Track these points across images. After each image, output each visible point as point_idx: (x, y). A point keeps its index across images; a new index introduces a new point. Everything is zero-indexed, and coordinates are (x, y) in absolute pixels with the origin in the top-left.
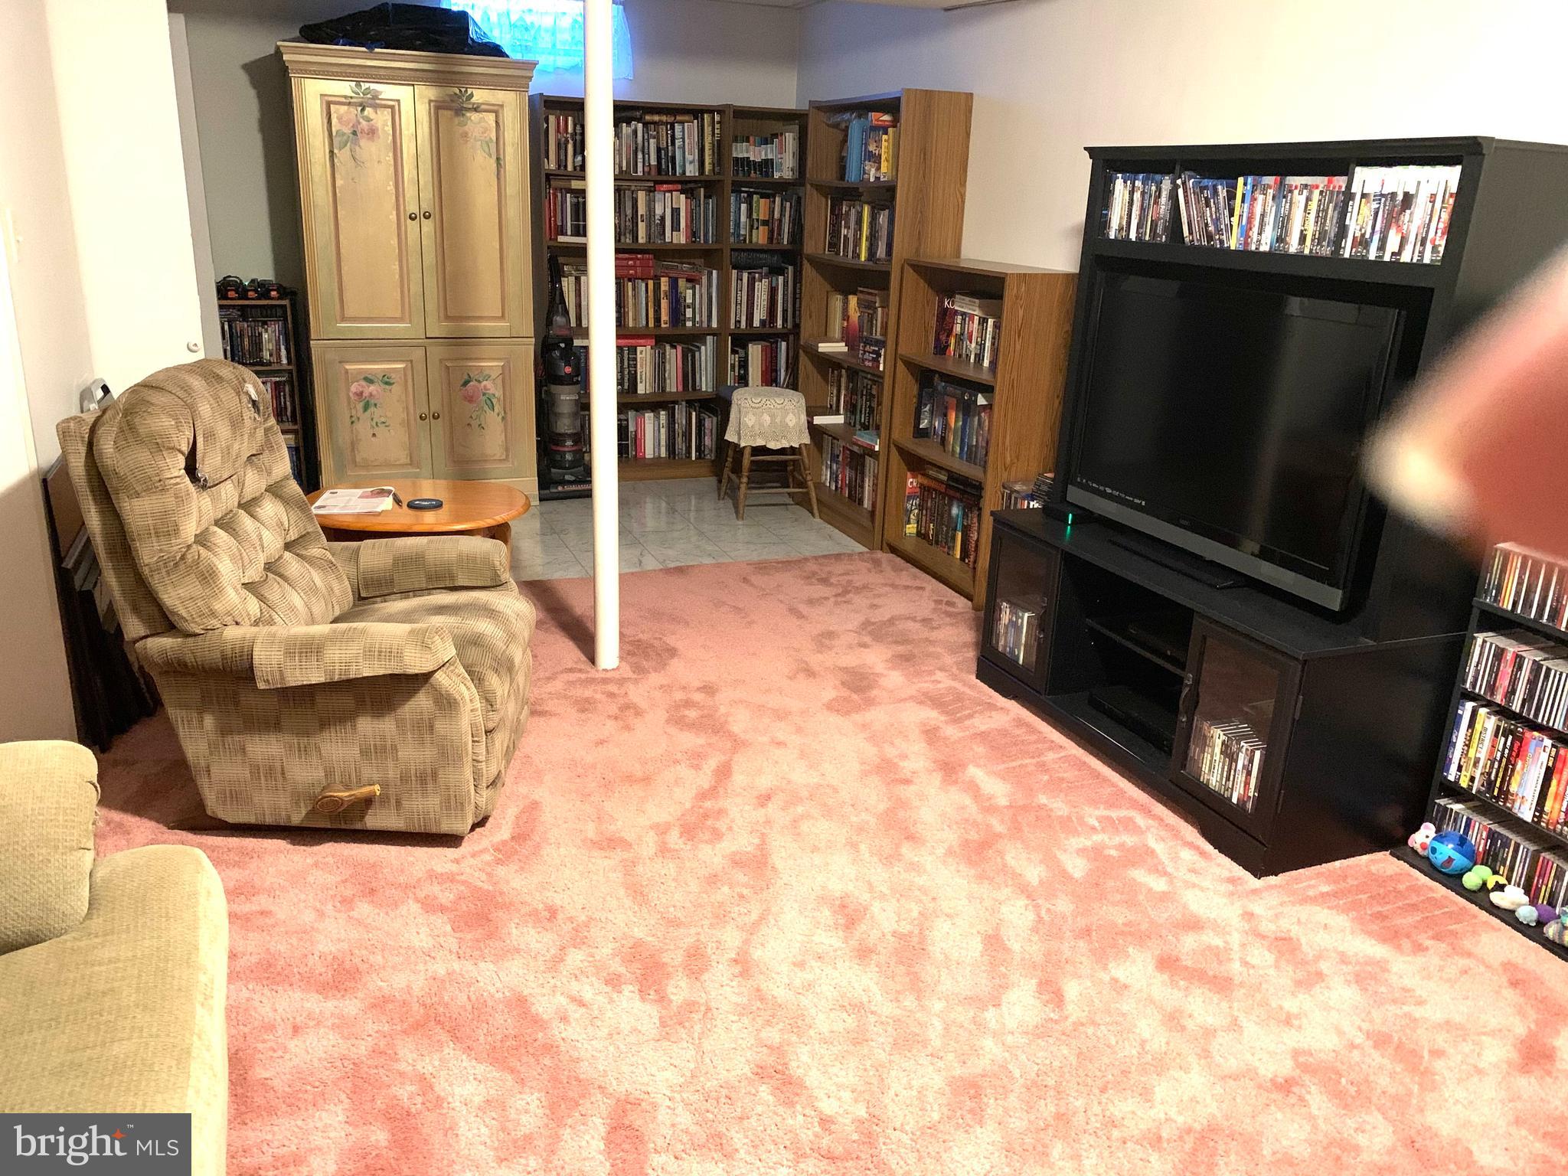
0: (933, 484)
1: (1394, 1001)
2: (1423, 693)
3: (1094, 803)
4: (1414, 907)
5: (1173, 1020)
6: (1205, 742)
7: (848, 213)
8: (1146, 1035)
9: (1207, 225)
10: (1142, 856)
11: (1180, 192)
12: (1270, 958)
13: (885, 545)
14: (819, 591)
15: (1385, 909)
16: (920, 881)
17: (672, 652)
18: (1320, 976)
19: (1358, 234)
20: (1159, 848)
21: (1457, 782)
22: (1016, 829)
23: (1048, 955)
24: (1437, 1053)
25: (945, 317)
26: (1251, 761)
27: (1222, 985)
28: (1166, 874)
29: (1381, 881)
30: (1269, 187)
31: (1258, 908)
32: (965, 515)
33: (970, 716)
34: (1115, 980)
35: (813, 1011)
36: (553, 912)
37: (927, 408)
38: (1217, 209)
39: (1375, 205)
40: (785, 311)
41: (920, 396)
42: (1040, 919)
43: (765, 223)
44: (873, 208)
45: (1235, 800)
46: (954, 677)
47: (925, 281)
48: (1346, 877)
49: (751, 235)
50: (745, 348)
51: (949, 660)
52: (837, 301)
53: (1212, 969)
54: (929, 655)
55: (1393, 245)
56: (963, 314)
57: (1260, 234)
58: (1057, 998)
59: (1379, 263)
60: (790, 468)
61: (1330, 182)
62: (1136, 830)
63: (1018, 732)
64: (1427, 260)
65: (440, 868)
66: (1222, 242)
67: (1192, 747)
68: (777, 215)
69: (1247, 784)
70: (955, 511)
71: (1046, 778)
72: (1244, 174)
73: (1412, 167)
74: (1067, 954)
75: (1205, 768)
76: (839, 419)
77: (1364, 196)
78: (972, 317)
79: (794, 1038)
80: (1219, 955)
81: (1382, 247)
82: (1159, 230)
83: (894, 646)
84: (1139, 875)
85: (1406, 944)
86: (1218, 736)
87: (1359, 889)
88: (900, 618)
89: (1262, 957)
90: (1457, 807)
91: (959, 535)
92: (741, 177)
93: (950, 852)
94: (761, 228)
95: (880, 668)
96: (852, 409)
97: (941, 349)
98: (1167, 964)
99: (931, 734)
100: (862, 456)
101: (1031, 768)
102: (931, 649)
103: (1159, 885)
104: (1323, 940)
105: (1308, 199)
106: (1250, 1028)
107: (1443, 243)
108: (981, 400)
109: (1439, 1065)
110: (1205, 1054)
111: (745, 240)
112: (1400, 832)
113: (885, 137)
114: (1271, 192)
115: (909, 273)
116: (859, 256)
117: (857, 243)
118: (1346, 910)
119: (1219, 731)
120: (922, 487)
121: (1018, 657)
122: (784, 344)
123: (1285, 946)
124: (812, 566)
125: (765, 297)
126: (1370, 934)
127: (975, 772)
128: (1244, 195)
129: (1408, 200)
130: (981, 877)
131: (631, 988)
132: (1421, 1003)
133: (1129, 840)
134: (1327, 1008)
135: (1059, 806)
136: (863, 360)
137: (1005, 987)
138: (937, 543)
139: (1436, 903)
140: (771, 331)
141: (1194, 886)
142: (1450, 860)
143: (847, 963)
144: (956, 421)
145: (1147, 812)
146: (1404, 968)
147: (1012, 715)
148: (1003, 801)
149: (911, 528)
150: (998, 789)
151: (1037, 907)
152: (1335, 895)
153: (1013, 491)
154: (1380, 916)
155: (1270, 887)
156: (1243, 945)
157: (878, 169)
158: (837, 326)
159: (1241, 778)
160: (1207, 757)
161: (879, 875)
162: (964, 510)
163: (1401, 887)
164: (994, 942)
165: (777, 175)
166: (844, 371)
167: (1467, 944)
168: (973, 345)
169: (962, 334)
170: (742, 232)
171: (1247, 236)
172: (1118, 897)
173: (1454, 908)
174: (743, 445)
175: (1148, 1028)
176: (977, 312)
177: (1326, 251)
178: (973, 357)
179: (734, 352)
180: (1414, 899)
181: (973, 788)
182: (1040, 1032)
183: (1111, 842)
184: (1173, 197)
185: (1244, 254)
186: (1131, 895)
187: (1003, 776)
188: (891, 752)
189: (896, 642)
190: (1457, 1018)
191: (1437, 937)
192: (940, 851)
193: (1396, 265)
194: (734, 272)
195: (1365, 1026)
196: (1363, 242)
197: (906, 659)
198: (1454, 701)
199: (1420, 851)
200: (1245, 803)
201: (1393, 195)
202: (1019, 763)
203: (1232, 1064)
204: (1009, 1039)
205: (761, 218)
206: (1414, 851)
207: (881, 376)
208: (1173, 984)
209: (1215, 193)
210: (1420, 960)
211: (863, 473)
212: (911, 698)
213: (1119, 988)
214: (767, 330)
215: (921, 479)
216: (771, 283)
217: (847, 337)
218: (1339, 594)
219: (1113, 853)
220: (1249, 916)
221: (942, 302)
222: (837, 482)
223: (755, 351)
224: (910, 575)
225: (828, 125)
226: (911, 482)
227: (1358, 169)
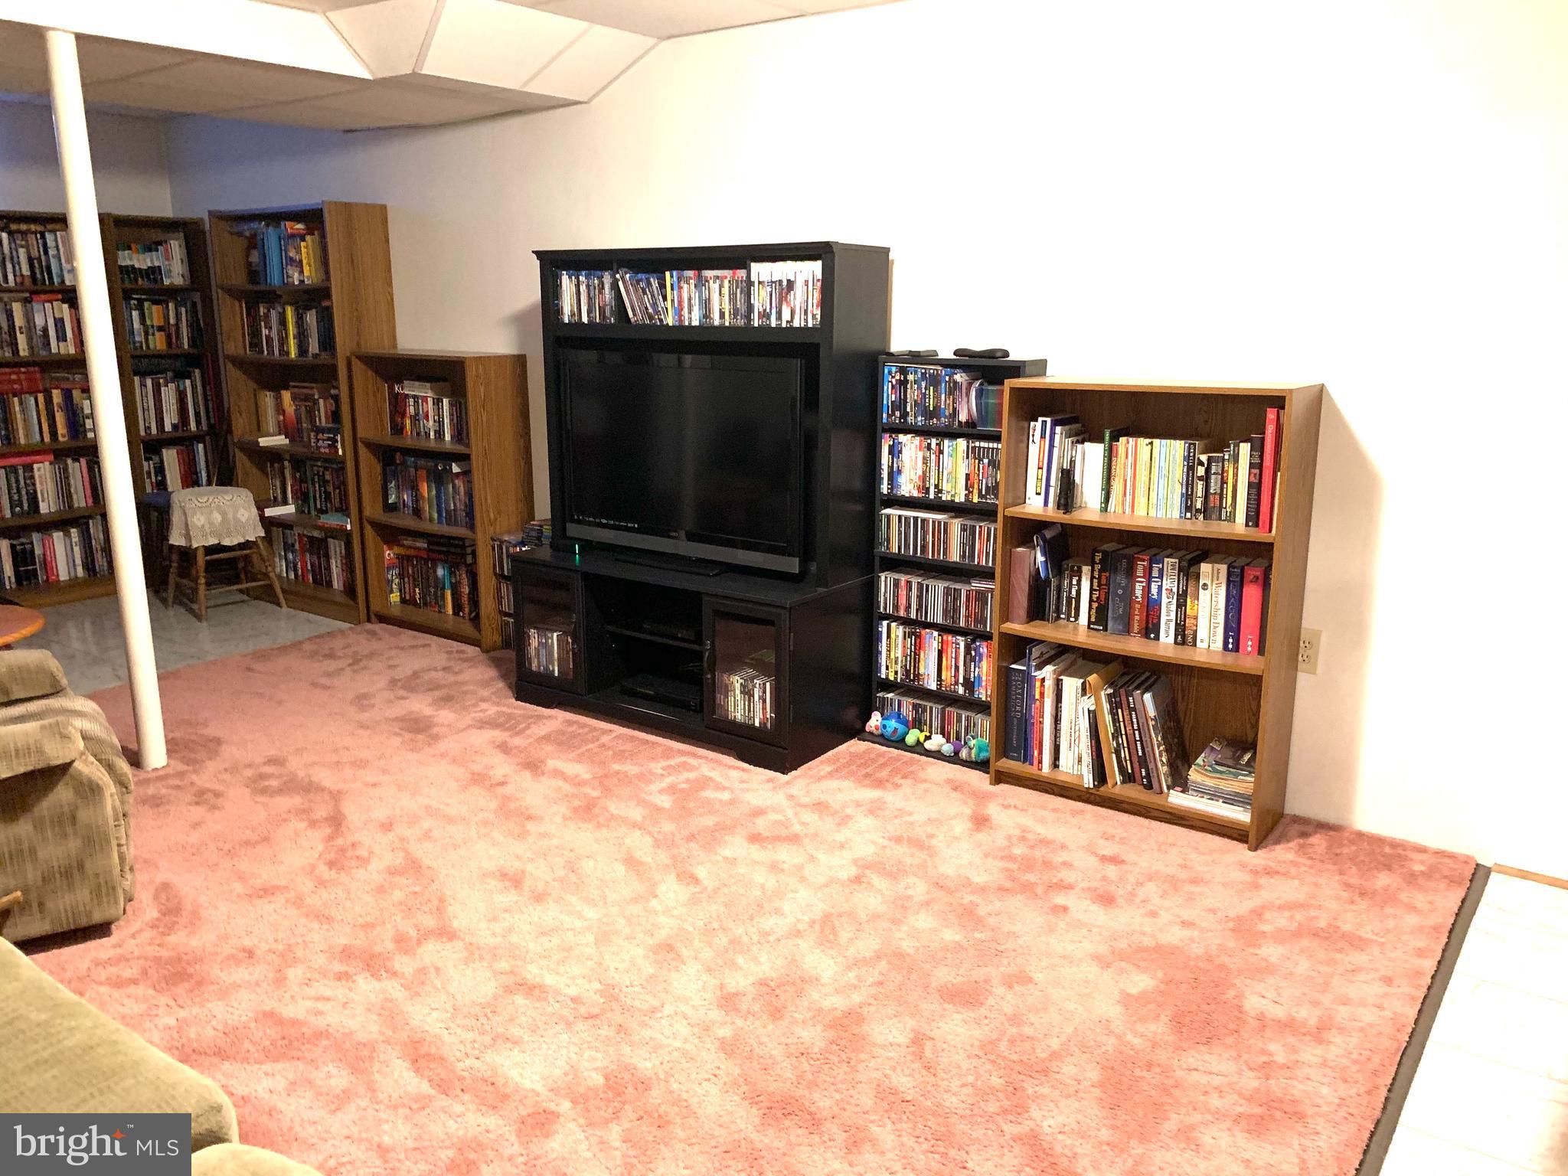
0: (412, 552)
1: (896, 817)
2: (854, 623)
3: (653, 759)
4: (884, 765)
5: (774, 867)
6: (727, 690)
7: (267, 316)
8: (762, 881)
9: (647, 308)
10: (704, 783)
11: (620, 284)
12: (816, 817)
13: (373, 617)
14: (332, 665)
15: (868, 770)
16: (555, 842)
17: (218, 741)
18: (848, 817)
19: (761, 310)
20: (715, 774)
21: (887, 678)
22: (607, 791)
23: (674, 858)
24: (931, 836)
25: (398, 403)
26: (764, 692)
27: (794, 839)
28: (724, 788)
29: (859, 756)
30: (690, 278)
31: (794, 791)
32: (452, 573)
33: (528, 727)
34: (726, 859)
35: (523, 944)
36: (250, 953)
37: (393, 485)
38: (653, 296)
39: (769, 289)
40: (197, 414)
41: (384, 474)
42: (656, 840)
43: (160, 329)
44: (297, 310)
45: (757, 724)
46: (498, 704)
47: (373, 370)
48: (838, 760)
49: (147, 340)
50: (159, 453)
51: (485, 693)
52: (268, 399)
53: (784, 832)
54: (466, 693)
55: (786, 315)
56: (415, 397)
57: (690, 313)
58: (695, 880)
59: (779, 328)
60: (241, 565)
61: (734, 274)
62: (692, 768)
63: (570, 729)
64: (810, 325)
65: (104, 955)
66: (661, 320)
67: (718, 696)
68: (172, 321)
69: (764, 709)
70: (440, 572)
71: (610, 753)
72: (671, 270)
73: (789, 262)
74: (686, 853)
75: (731, 709)
76: (290, 509)
77: (760, 283)
78: (425, 399)
79: (520, 963)
80: (785, 824)
81: (779, 317)
82: (608, 313)
83: (430, 693)
84: (709, 794)
85: (888, 785)
86: (737, 681)
87: (849, 764)
88: (423, 670)
89: (809, 817)
90: (890, 695)
91: (448, 594)
92: (127, 285)
93: (565, 818)
94: (157, 334)
95: (428, 711)
96: (302, 498)
97: (399, 430)
98: (755, 838)
99: (504, 748)
100: (324, 541)
101: (595, 750)
102: (465, 688)
103: (726, 796)
104: (841, 797)
105: (721, 287)
106: (821, 856)
107: (819, 312)
108: (455, 469)
109: (934, 842)
110: (803, 879)
111: (141, 347)
112: (858, 725)
113: (303, 244)
114: (692, 281)
115: (357, 366)
116: (288, 353)
117: (283, 341)
118: (845, 778)
119: (737, 678)
120: (399, 557)
121: (553, 671)
122: (201, 446)
123: (820, 807)
124: (307, 647)
125: (173, 401)
126: (867, 786)
127: (552, 763)
128: (672, 285)
129: (791, 284)
130: (599, 826)
131: (362, 976)
132: (910, 814)
133: (692, 775)
134: (860, 833)
135: (630, 768)
136: (318, 448)
137: (654, 885)
138: (425, 604)
139: (897, 759)
140: (186, 434)
141: (748, 790)
142: (896, 730)
143: (531, 908)
144: (429, 491)
145: (694, 755)
146: (892, 798)
147: (560, 720)
148: (587, 776)
149: (395, 597)
150: (582, 770)
151: (650, 833)
152: (837, 771)
153: (502, 542)
154: (867, 776)
155: (796, 778)
156: (796, 814)
157: (302, 272)
158: (271, 419)
159: (758, 706)
160: (731, 699)
161: (519, 847)
162: (450, 569)
163: (873, 756)
164: (631, 862)
165: (167, 282)
166: (286, 463)
167: (922, 775)
168: (431, 422)
169: (417, 414)
170: (137, 339)
171: (680, 316)
172: (701, 810)
173: (905, 759)
174: (195, 545)
175: (760, 877)
176: (430, 394)
177: (741, 322)
178: (432, 434)
179: (147, 459)
180: (882, 760)
181: (558, 774)
182: (694, 901)
183: (682, 779)
184: (615, 286)
185: (680, 328)
186: (709, 806)
187: (579, 759)
188: (477, 768)
189: (431, 690)
190: (933, 816)
191: (904, 777)
192: (558, 820)
193: (791, 330)
194: (137, 379)
195: (887, 835)
196: (765, 315)
197: (447, 700)
198: (875, 621)
199: (875, 732)
200: (765, 724)
201: (780, 282)
202: (584, 749)
203: (822, 880)
204: (675, 912)
205: (156, 323)
206: (871, 733)
207: (342, 462)
208: (764, 848)
209: (649, 284)
210: (900, 792)
211: (327, 557)
212: (469, 727)
213: (732, 862)
214: (179, 434)
215: (397, 550)
216: (178, 387)
217: (284, 429)
218: (797, 560)
219: (684, 786)
220: (791, 797)
221: (391, 388)
222: (295, 570)
223: (170, 457)
224: (408, 637)
225: (232, 234)
226: (388, 554)
227: (753, 265)
